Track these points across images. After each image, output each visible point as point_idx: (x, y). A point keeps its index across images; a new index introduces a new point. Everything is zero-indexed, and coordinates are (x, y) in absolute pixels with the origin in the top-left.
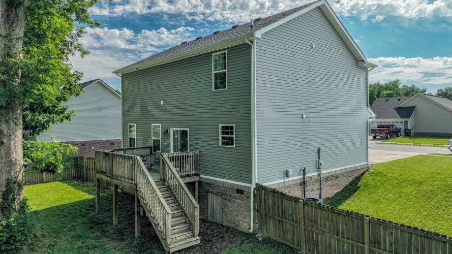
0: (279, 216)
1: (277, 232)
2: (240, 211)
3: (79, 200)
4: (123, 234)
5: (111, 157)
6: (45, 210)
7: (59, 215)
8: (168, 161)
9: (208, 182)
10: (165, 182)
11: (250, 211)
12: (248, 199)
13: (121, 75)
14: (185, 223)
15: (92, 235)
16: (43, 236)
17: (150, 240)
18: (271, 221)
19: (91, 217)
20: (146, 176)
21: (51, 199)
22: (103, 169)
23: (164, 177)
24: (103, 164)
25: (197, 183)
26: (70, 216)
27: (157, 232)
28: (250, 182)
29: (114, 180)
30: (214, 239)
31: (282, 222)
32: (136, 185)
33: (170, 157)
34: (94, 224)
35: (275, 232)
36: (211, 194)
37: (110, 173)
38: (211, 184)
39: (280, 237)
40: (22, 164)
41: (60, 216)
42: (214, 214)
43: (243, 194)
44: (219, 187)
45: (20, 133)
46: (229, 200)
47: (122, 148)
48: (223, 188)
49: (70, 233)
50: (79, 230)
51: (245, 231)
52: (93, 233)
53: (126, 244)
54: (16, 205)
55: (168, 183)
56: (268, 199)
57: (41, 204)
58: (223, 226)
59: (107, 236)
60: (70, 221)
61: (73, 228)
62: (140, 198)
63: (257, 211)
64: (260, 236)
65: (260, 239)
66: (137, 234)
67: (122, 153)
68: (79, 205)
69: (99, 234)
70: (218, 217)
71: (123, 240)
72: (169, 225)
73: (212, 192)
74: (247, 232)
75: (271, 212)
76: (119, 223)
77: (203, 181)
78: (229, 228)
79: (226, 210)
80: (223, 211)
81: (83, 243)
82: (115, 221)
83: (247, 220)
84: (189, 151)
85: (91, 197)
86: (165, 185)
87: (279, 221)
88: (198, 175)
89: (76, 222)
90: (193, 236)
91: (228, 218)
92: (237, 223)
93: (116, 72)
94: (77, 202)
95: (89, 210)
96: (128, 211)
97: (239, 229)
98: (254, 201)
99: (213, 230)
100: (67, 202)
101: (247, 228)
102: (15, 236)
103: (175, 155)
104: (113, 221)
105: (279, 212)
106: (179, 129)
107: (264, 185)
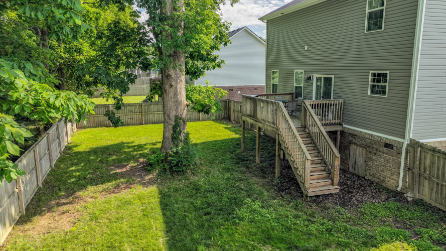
0: (438, 177)
1: (434, 195)
2: (387, 167)
3: (227, 138)
4: (264, 173)
5: (255, 101)
6: (202, 143)
7: (212, 149)
8: (310, 108)
9: (352, 132)
11: (400, 168)
12: (399, 156)
14: (324, 170)
15: (238, 169)
18: (426, 183)
19: (237, 154)
20: (287, 121)
21: (206, 135)
22: (248, 113)
23: (305, 124)
24: (248, 107)
25: (339, 133)
26: (221, 151)
27: (296, 175)
28: (403, 137)
29: (258, 123)
30: (355, 191)
31: (442, 185)
32: (278, 129)
34: (241, 160)
35: (431, 195)
36: (354, 146)
37: (254, 116)
38: (355, 135)
39: (436, 201)
40: (185, 104)
42: (357, 166)
43: (392, 149)
44: (364, 139)
45: (183, 77)
46: (375, 154)
47: (265, 93)
48: (369, 141)
49: (221, 165)
50: (228, 164)
51: (391, 188)
52: (239, 167)
53: (268, 182)
54: (182, 137)
55: (308, 130)
56: (425, 158)
57: (198, 138)
58: (366, 180)
59: (251, 172)
60: (221, 155)
61: (223, 162)
62: (281, 142)
63: (408, 169)
64: (409, 196)
65: (410, 199)
66: (277, 174)
67: (264, 98)
68: (228, 143)
69: (244, 169)
70: (360, 169)
71: (264, 177)
72: (308, 171)
73: (355, 144)
74: (394, 189)
75: (428, 172)
76: (261, 162)
77: (347, 131)
78: (372, 183)
79: (370, 163)
80: (366, 164)
81: (231, 175)
82: (258, 160)
83: (395, 177)
84: (332, 99)
85: (237, 136)
86: (305, 132)
87: (438, 184)
88: (340, 124)
89: (225, 156)
90: (332, 184)
91: (372, 173)
92: (382, 178)
93: (262, 19)
94: (226, 140)
95: (236, 148)
96: (269, 153)
97: (385, 185)
98: (406, 158)
99: (354, 181)
100: (218, 139)
101: (394, 185)
102: (182, 161)
103: (317, 103)
104: (256, 159)
105: (438, 174)
106: (322, 76)
107: (421, 141)
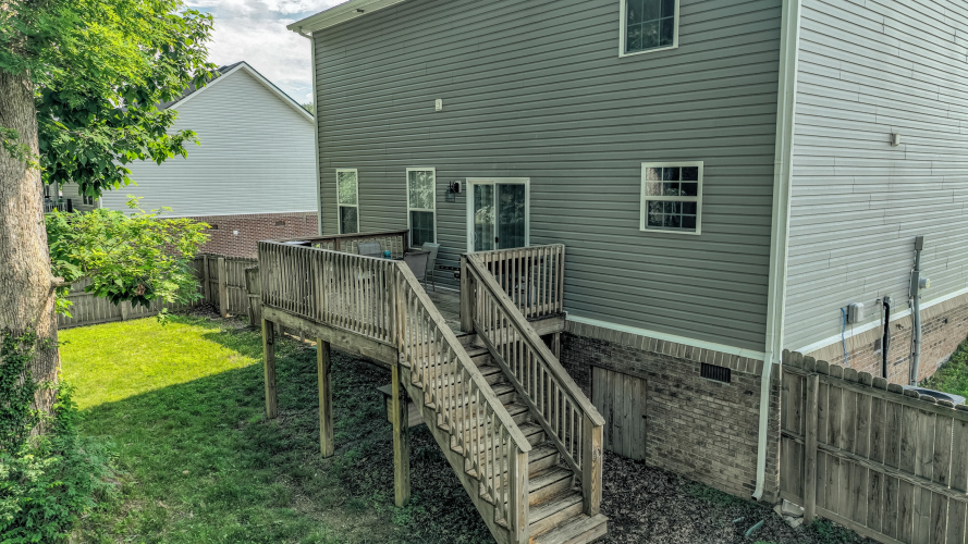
0: (875, 457)
1: (865, 508)
2: (712, 431)
3: (214, 371)
4: (354, 489)
6: (128, 400)
7: (165, 418)
9: (596, 337)
10: (474, 339)
11: (757, 434)
12: (750, 399)
13: (309, 34)
15: (265, 490)
16: (126, 491)
17: (444, 512)
18: (839, 473)
19: (253, 425)
21: (143, 367)
22: (284, 296)
23: (473, 323)
25: (557, 338)
26: (197, 424)
28: (761, 346)
29: (320, 329)
31: (890, 480)
32: (396, 350)
33: (490, 264)
34: (268, 451)
35: (856, 506)
36: (603, 372)
38: (607, 344)
39: (872, 523)
40: (47, 283)
41: (172, 422)
42: (616, 430)
43: (728, 379)
44: (635, 353)
46: (674, 395)
48: (651, 359)
49: (203, 480)
50: (229, 472)
51: (729, 491)
52: (267, 481)
53: (373, 526)
55: (486, 340)
56: (834, 403)
57: (117, 384)
58: (649, 469)
59: (309, 494)
60: (200, 440)
61: (209, 466)
63: (781, 435)
64: (789, 508)
65: (795, 523)
66: (401, 492)
68: (217, 389)
69: (282, 484)
70: (627, 438)
71: (359, 509)
73: (608, 368)
74: (745, 495)
75: (842, 444)
76: (337, 447)
77: (579, 333)
78: (671, 477)
79: (661, 421)
80: (647, 425)
81: (244, 518)
82: (325, 445)
83: (739, 459)
84: (527, 245)
85: (246, 361)
86: (476, 348)
87: (876, 476)
88: (560, 315)
89: (214, 443)
91: (666, 447)
92: (699, 464)
93: (298, 27)
94: (210, 379)
95: (246, 404)
97: (709, 482)
98: (773, 406)
100: (185, 377)
101: (740, 482)
103: (502, 258)
104: (317, 440)
105: (876, 448)
106: (494, 181)
